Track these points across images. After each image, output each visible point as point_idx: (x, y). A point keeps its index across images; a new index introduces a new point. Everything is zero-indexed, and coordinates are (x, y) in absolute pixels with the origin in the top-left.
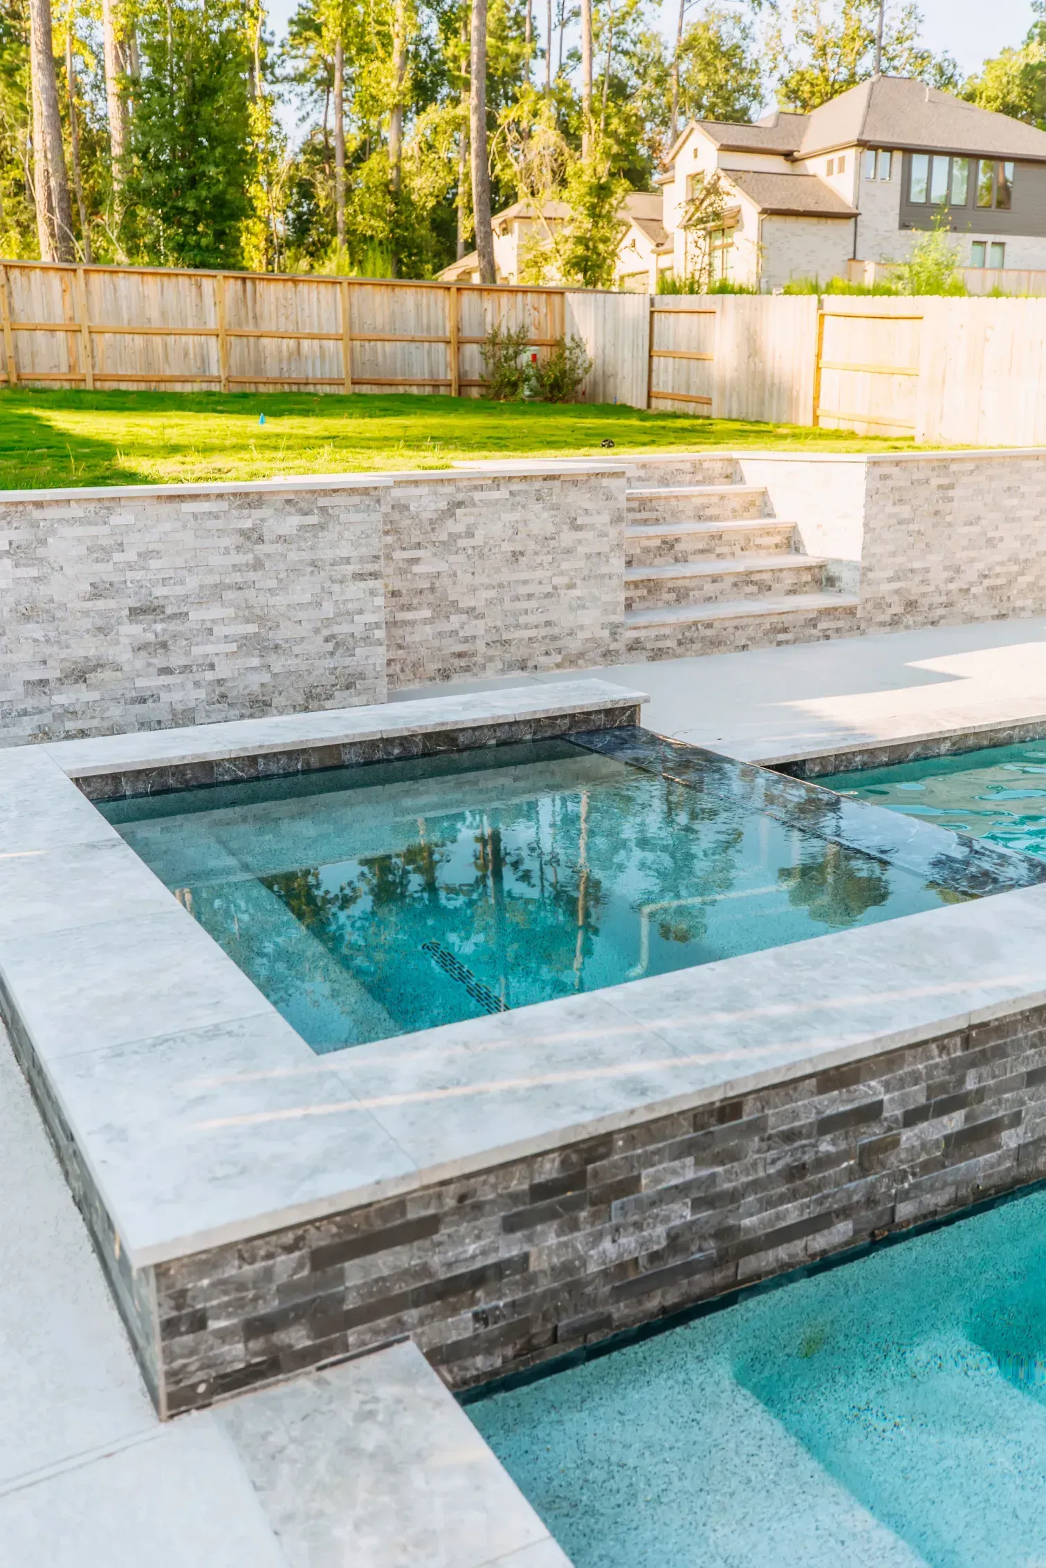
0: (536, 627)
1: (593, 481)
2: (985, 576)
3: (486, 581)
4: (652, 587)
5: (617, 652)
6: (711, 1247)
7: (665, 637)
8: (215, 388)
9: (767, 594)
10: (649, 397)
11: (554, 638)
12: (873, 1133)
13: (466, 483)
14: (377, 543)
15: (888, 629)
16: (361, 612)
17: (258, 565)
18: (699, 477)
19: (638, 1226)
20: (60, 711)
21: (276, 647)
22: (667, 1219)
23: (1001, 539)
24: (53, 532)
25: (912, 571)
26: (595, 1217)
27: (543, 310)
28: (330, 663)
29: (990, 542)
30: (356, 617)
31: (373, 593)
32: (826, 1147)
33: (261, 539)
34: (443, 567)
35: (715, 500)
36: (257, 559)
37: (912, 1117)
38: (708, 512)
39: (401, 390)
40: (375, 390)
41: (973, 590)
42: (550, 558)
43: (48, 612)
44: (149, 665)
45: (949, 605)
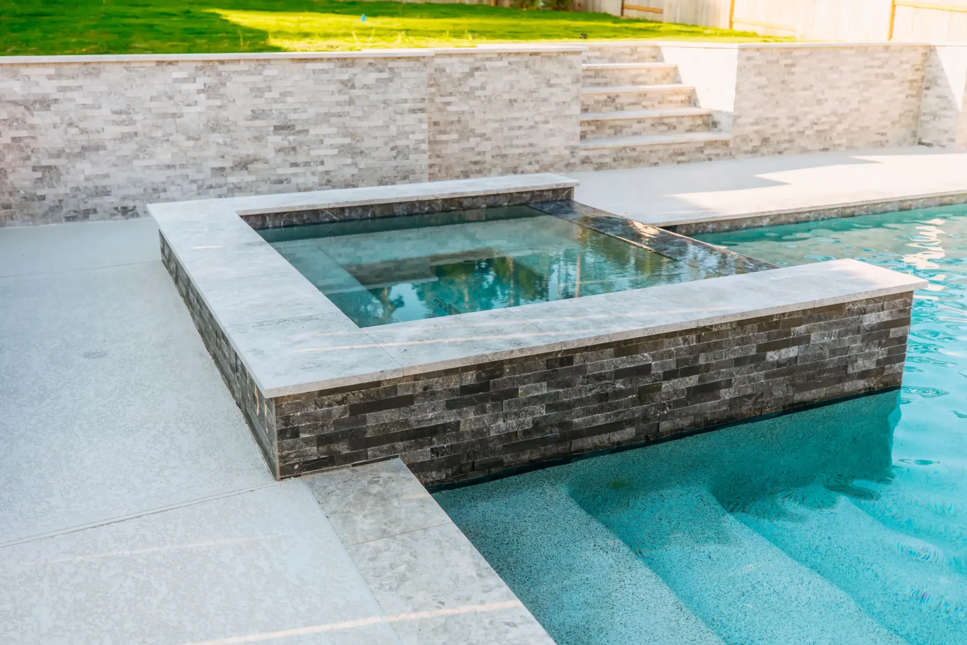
0: (524, 147)
1: (562, 57)
2: (815, 124)
3: (492, 117)
4: (599, 125)
5: (574, 164)
6: (556, 432)
7: (605, 156)
9: (674, 131)
10: (623, 8)
11: (535, 154)
12: (647, 381)
13: (481, 56)
14: (424, 92)
15: (750, 155)
16: (413, 132)
17: (351, 102)
18: (635, 57)
19: (517, 415)
20: (232, 186)
21: (362, 152)
22: (532, 413)
23: (826, 100)
24: (229, 78)
25: (767, 119)
26: (494, 407)
28: (394, 163)
29: (819, 102)
30: (410, 136)
31: (421, 121)
32: (619, 385)
33: (353, 87)
34: (465, 108)
35: (644, 72)
36: (350, 98)
37: (669, 375)
38: (639, 79)
39: (458, 1)
41: (807, 132)
42: (532, 104)
43: (226, 126)
44: (285, 161)
45: (791, 141)
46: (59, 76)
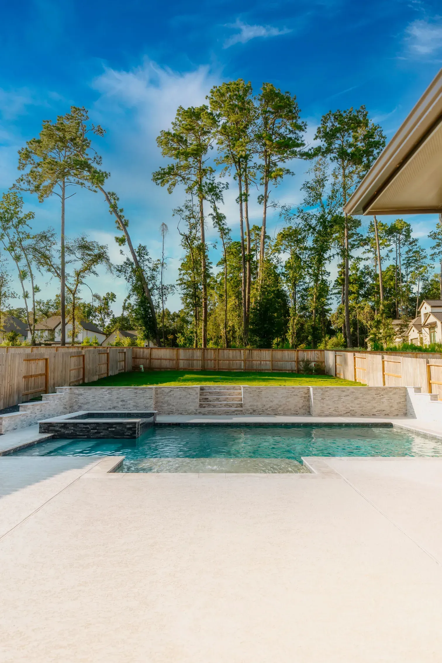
0: (183, 408)
1: (193, 388)
2: (271, 407)
3: (176, 401)
5: (197, 413)
6: (74, 434)
8: (243, 371)
9: (231, 407)
10: (336, 374)
11: (186, 410)
19: (69, 431)
23: (274, 401)
24: (113, 391)
25: (254, 405)
27: (319, 354)
30: (149, 404)
31: (151, 401)
35: (232, 393)
39: (284, 371)
40: (278, 371)
41: (269, 410)
42: (186, 399)
46: (84, 390)
